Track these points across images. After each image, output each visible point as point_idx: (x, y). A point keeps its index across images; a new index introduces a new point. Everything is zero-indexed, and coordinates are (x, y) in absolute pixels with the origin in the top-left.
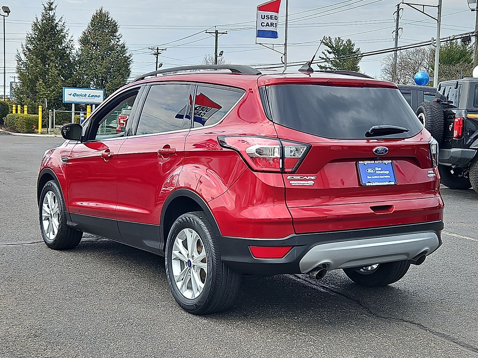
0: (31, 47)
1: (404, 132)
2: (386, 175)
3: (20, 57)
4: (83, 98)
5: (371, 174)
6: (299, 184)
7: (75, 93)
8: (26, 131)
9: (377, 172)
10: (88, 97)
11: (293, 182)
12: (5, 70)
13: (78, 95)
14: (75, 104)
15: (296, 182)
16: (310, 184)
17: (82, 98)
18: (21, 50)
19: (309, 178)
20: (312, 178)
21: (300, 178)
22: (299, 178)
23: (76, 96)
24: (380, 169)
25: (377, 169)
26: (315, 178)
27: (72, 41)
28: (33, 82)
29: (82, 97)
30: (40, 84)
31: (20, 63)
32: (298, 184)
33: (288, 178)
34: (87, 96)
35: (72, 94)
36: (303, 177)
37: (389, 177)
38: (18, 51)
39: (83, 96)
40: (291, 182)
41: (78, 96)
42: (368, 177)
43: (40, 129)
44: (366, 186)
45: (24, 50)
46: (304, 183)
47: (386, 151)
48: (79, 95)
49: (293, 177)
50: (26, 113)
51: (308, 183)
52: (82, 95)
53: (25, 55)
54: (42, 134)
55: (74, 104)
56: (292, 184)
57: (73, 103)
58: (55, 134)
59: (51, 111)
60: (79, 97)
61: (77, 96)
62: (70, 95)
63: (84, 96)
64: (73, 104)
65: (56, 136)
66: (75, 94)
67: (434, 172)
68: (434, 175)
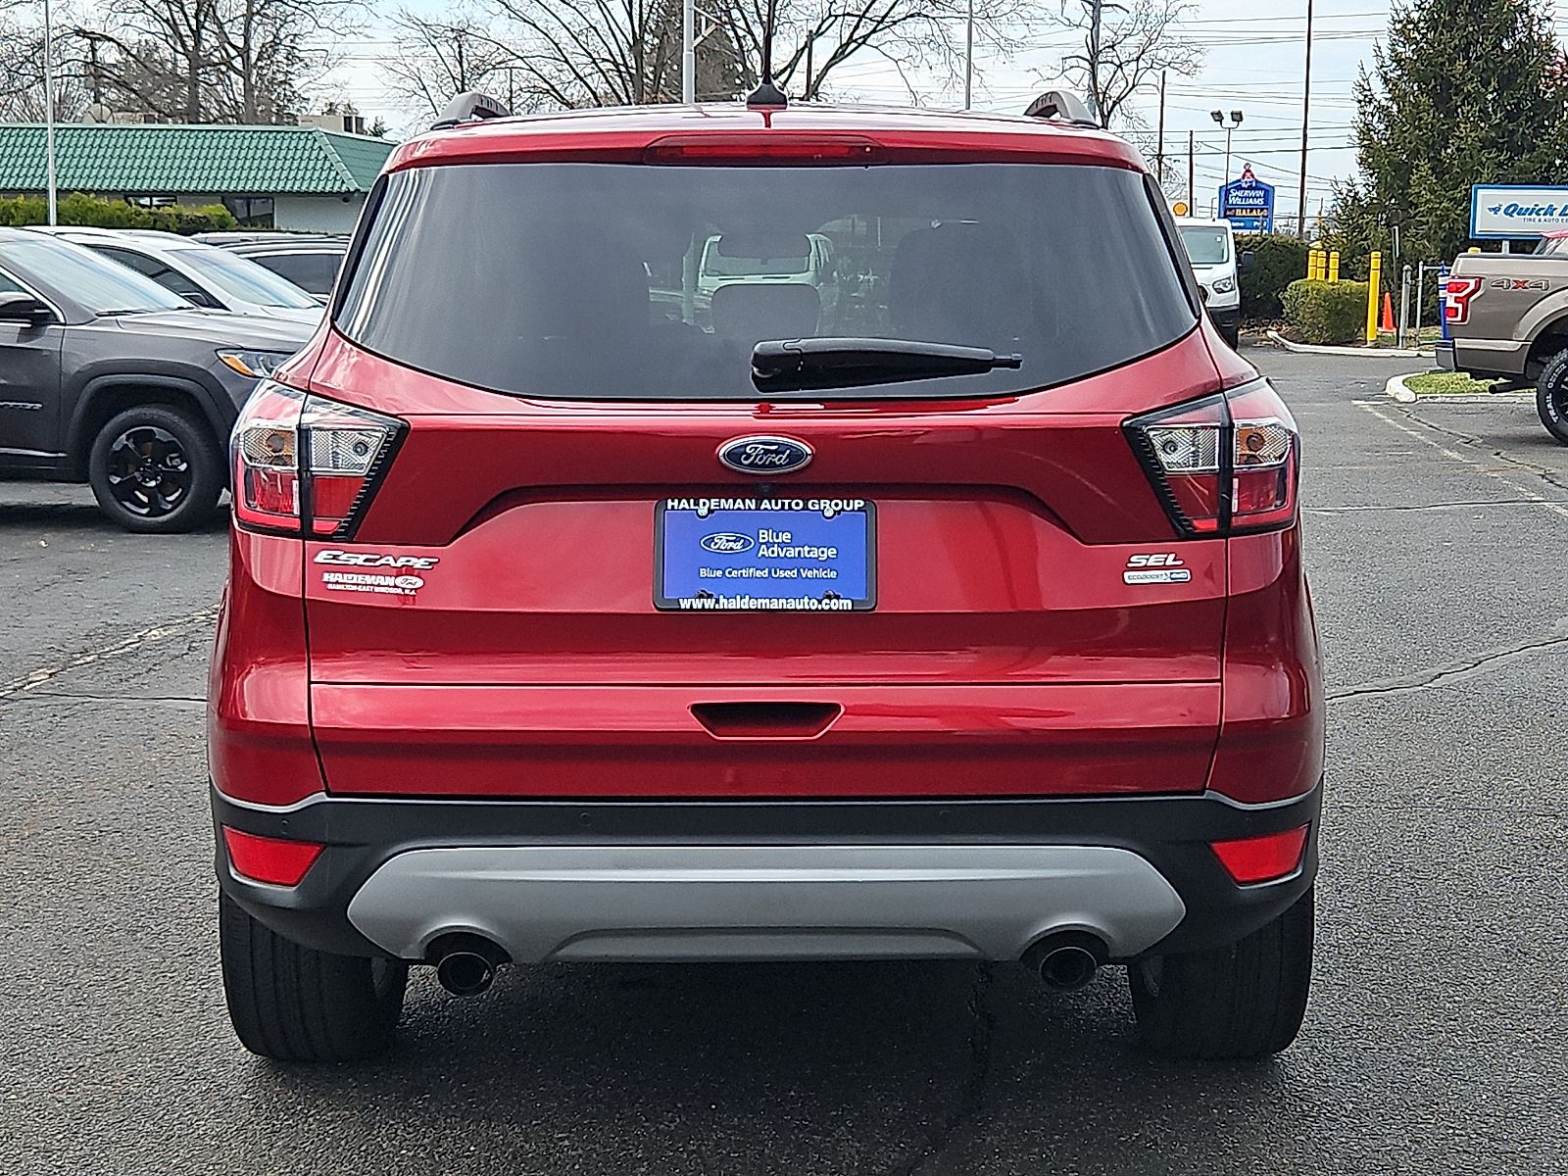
0: (1407, 52)
1: (993, 369)
3: (1370, 90)
4: (1540, 220)
5: (726, 559)
6: (358, 585)
7: (1512, 205)
8: (1328, 337)
9: (763, 551)
10: (1560, 215)
11: (339, 577)
12: (1305, 136)
13: (1522, 209)
14: (1511, 241)
15: (346, 578)
16: (403, 589)
17: (1537, 220)
18: (1372, 65)
19: (401, 562)
20: (418, 563)
21: (365, 561)
22: (360, 560)
23: (1515, 214)
24: (785, 537)
25: (765, 536)
26: (430, 564)
27: (1549, 19)
28: (1403, 171)
29: (1537, 218)
30: (1421, 176)
31: (1369, 109)
32: (354, 588)
33: (321, 557)
34: (1556, 213)
35: (1503, 208)
36: (378, 557)
37: (833, 574)
38: (1362, 69)
39: (1542, 212)
40: (326, 577)
41: (1524, 214)
42: (703, 572)
43: (1372, 330)
44: (680, 610)
45: (1382, 66)
46: (379, 585)
47: (796, 456)
48: (1528, 209)
49: (335, 557)
50: (1333, 276)
51: (395, 586)
52: (1537, 208)
53: (1386, 81)
54: (1377, 346)
55: (1508, 243)
56: (330, 586)
57: (1505, 237)
58: (1418, 348)
59: (1410, 268)
60: (1527, 216)
61: (1518, 214)
62: (1496, 210)
63: (1545, 214)
64: (1504, 243)
65: (1419, 355)
66: (1513, 208)
67: (1180, 562)
68: (1184, 575)
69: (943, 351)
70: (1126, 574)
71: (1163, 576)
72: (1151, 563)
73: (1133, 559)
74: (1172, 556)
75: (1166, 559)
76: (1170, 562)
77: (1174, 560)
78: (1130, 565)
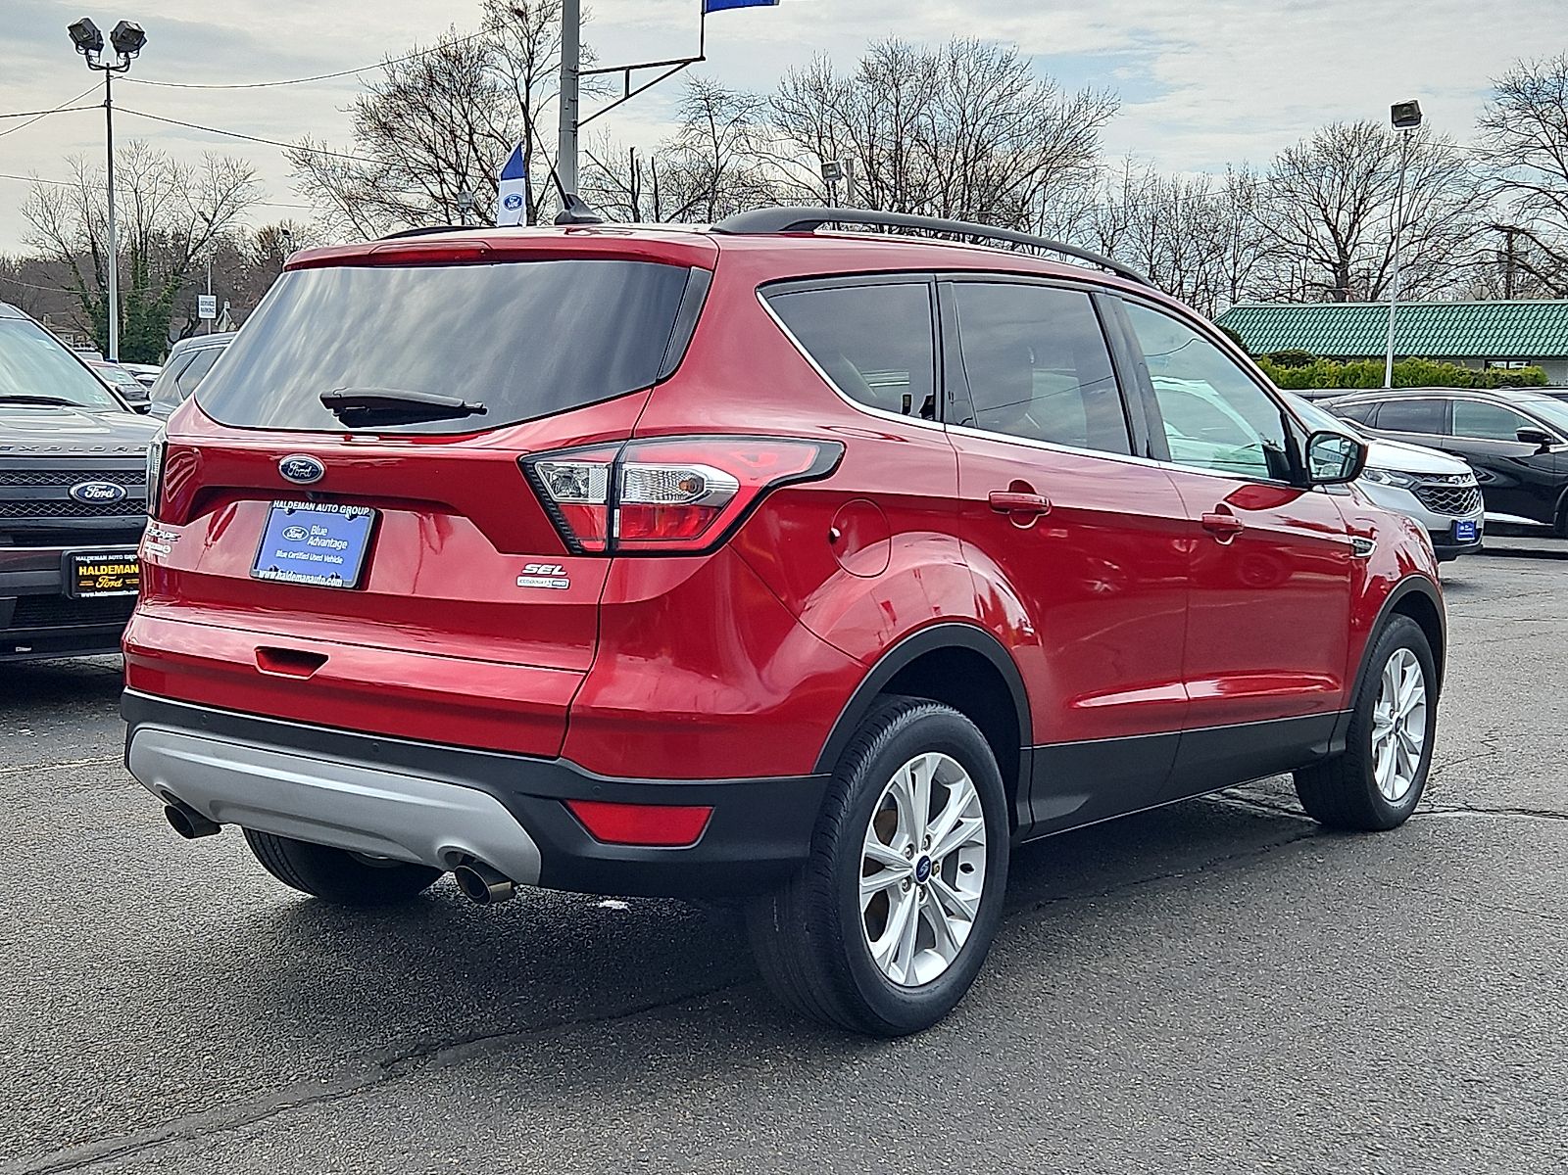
2: (333, 551)
9: (311, 541)
24: (324, 532)
25: (315, 530)
26: (176, 537)
37: (340, 561)
42: (279, 553)
47: (315, 472)
49: (150, 531)
67: (563, 573)
68: (563, 583)
69: (429, 399)
70: (520, 578)
71: (547, 582)
72: (540, 572)
73: (528, 567)
74: (559, 567)
75: (553, 569)
76: (556, 572)
77: (560, 570)
78: (525, 571)
